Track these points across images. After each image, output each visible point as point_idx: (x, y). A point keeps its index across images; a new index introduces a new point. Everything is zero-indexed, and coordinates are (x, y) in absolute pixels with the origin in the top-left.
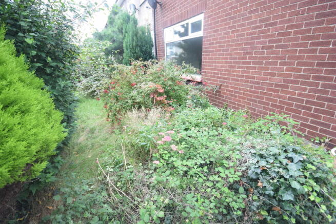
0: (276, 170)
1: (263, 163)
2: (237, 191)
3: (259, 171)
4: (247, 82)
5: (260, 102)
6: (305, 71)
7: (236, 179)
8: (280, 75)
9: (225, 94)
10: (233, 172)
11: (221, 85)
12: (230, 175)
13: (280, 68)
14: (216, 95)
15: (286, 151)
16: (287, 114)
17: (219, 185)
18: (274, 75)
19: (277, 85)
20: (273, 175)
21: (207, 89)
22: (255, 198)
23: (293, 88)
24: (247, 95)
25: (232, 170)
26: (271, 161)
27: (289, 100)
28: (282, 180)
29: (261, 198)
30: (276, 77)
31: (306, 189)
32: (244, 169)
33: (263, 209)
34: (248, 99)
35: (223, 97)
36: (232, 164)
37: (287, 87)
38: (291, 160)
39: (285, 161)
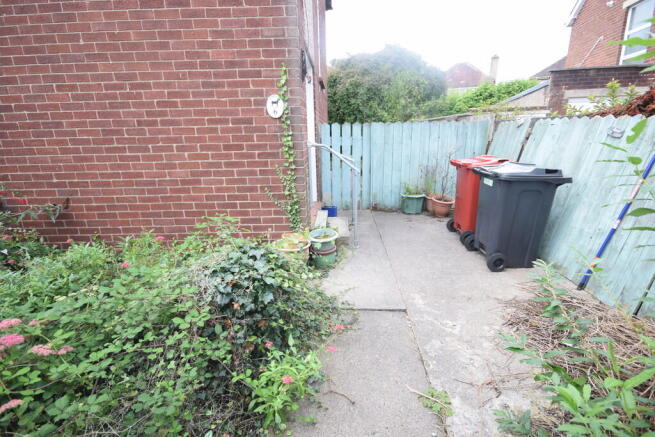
0: (247, 276)
1: (229, 278)
2: (213, 337)
3: (229, 289)
4: (131, 184)
5: (166, 214)
6: (213, 156)
7: (206, 319)
8: (182, 166)
9: (87, 216)
10: (196, 313)
11: (68, 200)
12: (194, 320)
13: (179, 155)
14: (57, 224)
15: (244, 253)
16: (223, 212)
17: (185, 344)
18: (173, 166)
19: (184, 182)
20: (246, 284)
21: (27, 217)
22: (237, 327)
23: (206, 182)
24: (138, 207)
25: (194, 312)
26: (237, 270)
27: (207, 200)
28: (256, 283)
29: (244, 321)
30: (178, 170)
31: (279, 280)
32: (210, 299)
33: (250, 336)
34: (143, 215)
35: (83, 224)
36: (189, 304)
37: (199, 182)
38: (254, 258)
39: (251, 261)
